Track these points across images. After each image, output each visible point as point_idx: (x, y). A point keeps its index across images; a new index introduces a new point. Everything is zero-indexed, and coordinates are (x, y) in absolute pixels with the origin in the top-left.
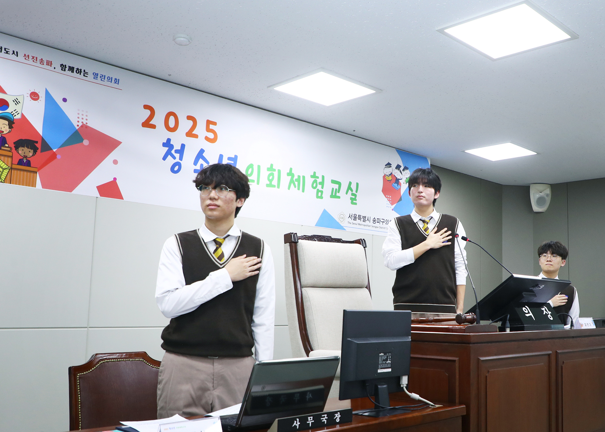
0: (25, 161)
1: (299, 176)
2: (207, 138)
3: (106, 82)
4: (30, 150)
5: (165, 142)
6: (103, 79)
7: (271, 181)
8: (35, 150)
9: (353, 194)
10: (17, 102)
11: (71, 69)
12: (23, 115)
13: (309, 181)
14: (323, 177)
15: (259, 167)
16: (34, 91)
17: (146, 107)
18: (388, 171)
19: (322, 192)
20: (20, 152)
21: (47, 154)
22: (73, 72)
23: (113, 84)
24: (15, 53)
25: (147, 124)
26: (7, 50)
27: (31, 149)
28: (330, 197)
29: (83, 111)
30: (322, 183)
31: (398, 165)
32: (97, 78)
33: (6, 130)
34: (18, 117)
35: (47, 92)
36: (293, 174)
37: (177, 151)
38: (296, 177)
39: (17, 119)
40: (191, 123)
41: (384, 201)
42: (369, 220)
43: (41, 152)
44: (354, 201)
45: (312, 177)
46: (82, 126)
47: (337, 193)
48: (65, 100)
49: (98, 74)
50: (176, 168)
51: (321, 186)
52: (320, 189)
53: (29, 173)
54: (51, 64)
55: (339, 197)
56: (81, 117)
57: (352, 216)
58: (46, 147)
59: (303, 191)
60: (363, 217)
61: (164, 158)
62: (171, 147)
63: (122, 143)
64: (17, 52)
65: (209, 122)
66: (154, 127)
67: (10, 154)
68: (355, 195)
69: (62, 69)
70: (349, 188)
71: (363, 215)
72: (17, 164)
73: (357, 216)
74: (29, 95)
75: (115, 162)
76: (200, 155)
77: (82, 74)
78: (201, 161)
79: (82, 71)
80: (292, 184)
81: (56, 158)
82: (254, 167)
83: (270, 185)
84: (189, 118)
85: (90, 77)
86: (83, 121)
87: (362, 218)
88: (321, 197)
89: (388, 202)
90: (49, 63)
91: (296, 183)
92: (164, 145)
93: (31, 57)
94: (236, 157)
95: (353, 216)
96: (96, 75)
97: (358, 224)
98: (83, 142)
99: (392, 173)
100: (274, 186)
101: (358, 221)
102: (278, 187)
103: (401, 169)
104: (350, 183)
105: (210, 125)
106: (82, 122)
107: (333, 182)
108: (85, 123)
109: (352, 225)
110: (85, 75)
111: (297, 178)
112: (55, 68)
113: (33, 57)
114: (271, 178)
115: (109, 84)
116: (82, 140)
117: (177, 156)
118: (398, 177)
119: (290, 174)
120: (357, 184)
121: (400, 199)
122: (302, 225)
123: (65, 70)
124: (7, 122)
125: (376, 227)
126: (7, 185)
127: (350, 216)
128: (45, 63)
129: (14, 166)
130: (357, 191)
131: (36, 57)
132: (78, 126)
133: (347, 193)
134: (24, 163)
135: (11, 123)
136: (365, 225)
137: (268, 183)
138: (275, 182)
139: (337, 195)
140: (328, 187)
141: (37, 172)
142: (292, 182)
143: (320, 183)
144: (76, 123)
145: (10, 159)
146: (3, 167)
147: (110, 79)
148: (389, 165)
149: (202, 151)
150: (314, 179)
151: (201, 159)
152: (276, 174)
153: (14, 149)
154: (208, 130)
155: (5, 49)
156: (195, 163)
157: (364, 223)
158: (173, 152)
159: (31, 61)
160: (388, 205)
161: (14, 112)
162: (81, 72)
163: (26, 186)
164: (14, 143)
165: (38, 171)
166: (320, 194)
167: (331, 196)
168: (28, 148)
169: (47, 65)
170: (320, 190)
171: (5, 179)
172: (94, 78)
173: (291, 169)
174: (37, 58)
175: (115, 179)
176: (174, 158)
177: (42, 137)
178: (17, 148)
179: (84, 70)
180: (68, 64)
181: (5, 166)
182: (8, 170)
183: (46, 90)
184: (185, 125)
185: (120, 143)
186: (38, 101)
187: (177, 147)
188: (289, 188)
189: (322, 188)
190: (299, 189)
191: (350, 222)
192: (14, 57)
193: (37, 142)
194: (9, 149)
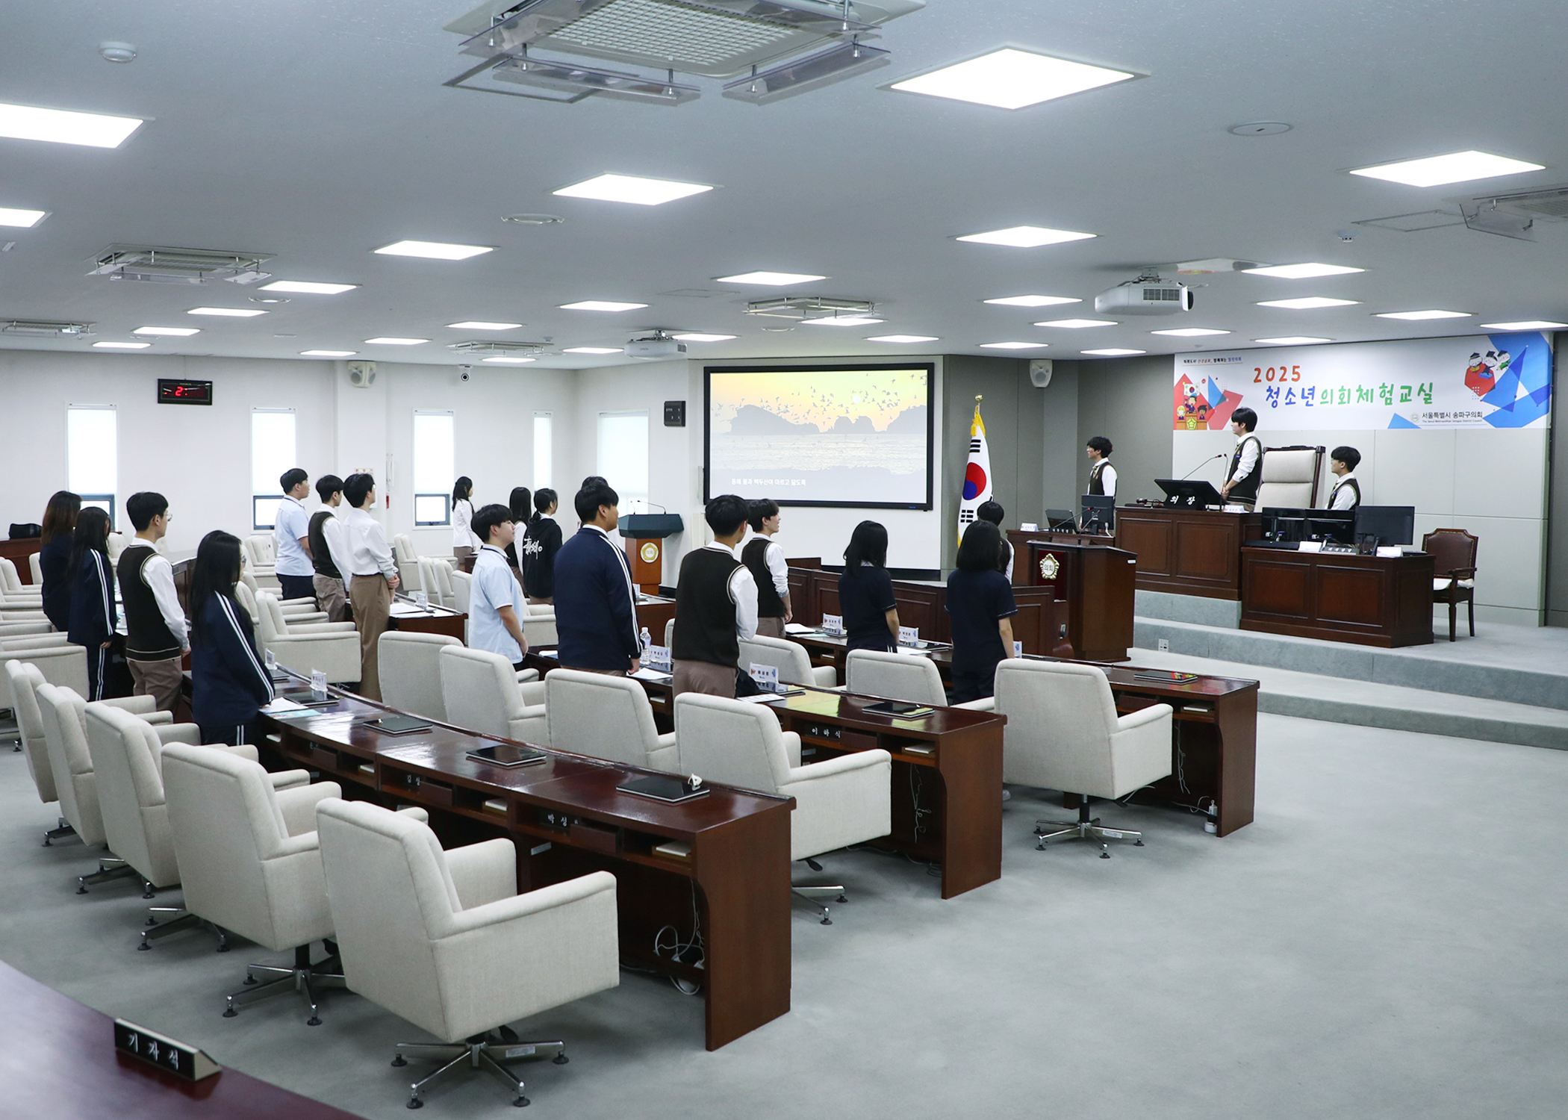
1: (1368, 390)
2: (1293, 379)
3: (1236, 361)
7: (1342, 399)
9: (1426, 395)
10: (1197, 387)
13: (1377, 392)
14: (1392, 385)
17: (1256, 370)
18: (1476, 362)
19: (1391, 399)
25: (1257, 380)
30: (1391, 392)
31: (1489, 352)
34: (1198, 394)
35: (1209, 377)
37: (1275, 393)
38: (1365, 391)
40: (1283, 371)
41: (1469, 393)
44: (1429, 401)
45: (1380, 388)
50: (1275, 404)
52: (1389, 397)
55: (1411, 400)
58: (1211, 408)
59: (1372, 402)
61: (1267, 400)
62: (1272, 391)
65: (1295, 367)
66: (1260, 381)
68: (1430, 395)
70: (1421, 389)
71: (1439, 412)
76: (1290, 392)
78: (1290, 396)
80: (1361, 399)
83: (1342, 402)
84: (1282, 368)
85: (1227, 360)
89: (1475, 394)
90: (1209, 361)
91: (1365, 397)
92: (1268, 391)
94: (1314, 387)
99: (1481, 363)
100: (1345, 403)
101: (1434, 419)
102: (1348, 403)
103: (1496, 355)
104: (1423, 385)
107: (1402, 387)
114: (1342, 397)
116: (1225, 399)
117: (1275, 396)
118: (1489, 365)
119: (1360, 389)
120: (1431, 384)
121: (1494, 388)
124: (1193, 399)
125: (1458, 422)
130: (1430, 391)
133: (1419, 395)
134: (1202, 418)
135: (1196, 398)
137: (1340, 401)
140: (1398, 392)
142: (1361, 396)
143: (1388, 392)
144: (1222, 391)
147: (1236, 359)
148: (1476, 355)
149: (1290, 389)
152: (1346, 393)
154: (1294, 373)
158: (1273, 394)
160: (1474, 397)
166: (1389, 401)
176: (1273, 398)
180: (1217, 358)
184: (1279, 373)
187: (1275, 390)
188: (1358, 402)
189: (1391, 395)
190: (1367, 400)
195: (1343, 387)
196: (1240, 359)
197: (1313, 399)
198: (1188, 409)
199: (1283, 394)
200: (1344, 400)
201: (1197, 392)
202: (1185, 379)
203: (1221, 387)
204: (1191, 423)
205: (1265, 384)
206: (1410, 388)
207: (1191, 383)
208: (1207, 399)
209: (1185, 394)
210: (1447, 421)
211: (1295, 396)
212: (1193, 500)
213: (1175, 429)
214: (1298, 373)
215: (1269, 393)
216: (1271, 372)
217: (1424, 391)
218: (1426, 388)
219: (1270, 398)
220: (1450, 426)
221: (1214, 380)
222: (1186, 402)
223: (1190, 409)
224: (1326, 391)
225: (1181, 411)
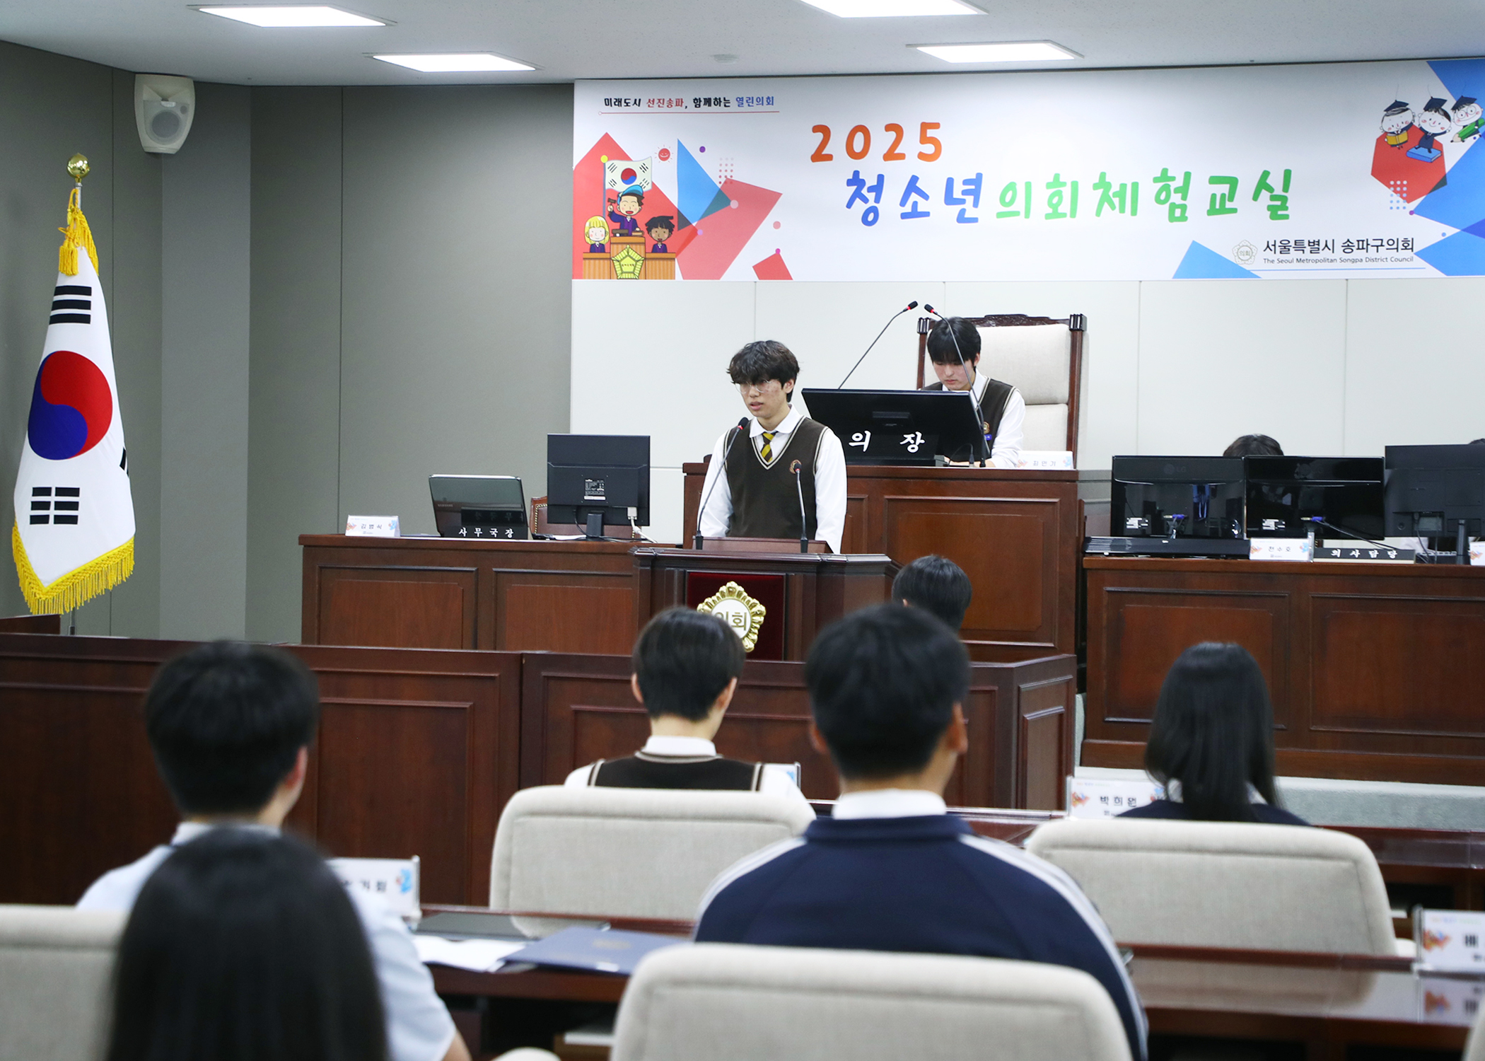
0: (660, 246)
1: (1123, 186)
2: (922, 156)
3: (756, 107)
4: (665, 230)
5: (851, 178)
6: (751, 104)
7: (1055, 207)
8: (670, 228)
9: (1273, 198)
10: (644, 168)
11: (708, 101)
12: (653, 184)
13: (1148, 190)
14: (1187, 176)
15: (1028, 186)
16: (663, 148)
20: (653, 235)
21: (686, 230)
22: (710, 105)
23: (766, 107)
24: (637, 102)
25: (820, 156)
26: (627, 101)
27: (666, 228)
28: (1208, 215)
29: (727, 159)
30: (1184, 191)
32: (742, 104)
33: (636, 209)
34: (648, 188)
36: (1109, 183)
39: (646, 192)
40: (892, 135)
42: (1331, 247)
43: (679, 229)
44: (1280, 213)
45: (1156, 180)
46: (725, 182)
47: (1227, 202)
48: (702, 149)
49: (742, 98)
51: (1180, 195)
53: (665, 262)
54: (682, 102)
55: (1234, 211)
56: (723, 168)
57: (1274, 245)
58: (684, 222)
59: (1134, 212)
60: (1309, 242)
61: (849, 205)
63: (782, 196)
64: (640, 100)
65: (925, 126)
66: (829, 157)
67: (642, 240)
68: (1284, 199)
69: (696, 106)
70: (1263, 184)
71: (1307, 237)
72: (650, 251)
73: (1292, 244)
74: (657, 155)
75: (777, 225)
77: (722, 104)
78: (914, 197)
79: (722, 100)
80: (1106, 204)
81: (697, 234)
82: (1017, 187)
85: (734, 104)
86: (726, 174)
87: (1306, 244)
88: (1183, 218)
90: (679, 102)
91: (1116, 201)
93: (656, 101)
95: (1278, 244)
96: (740, 101)
97: (1295, 260)
98: (729, 204)
101: (1294, 254)
102: (1073, 213)
104: (1266, 174)
105: (929, 131)
106: (726, 177)
107: (1214, 180)
108: (729, 177)
109: (1276, 265)
110: (727, 105)
111: (1118, 189)
112: (686, 107)
113: (659, 100)
115: (760, 108)
119: (1102, 183)
122: (1141, 281)
123: (700, 106)
124: (635, 199)
126: (642, 281)
127: (1270, 246)
128: (674, 104)
129: (648, 256)
130: (1286, 188)
131: (662, 98)
132: (720, 183)
133: (1255, 197)
134: (660, 248)
135: (640, 198)
136: (1316, 261)
137: (1050, 211)
138: (1065, 207)
139: (1227, 207)
140: (1201, 193)
141: (674, 259)
142: (1105, 199)
143: (1176, 190)
144: (718, 180)
145: (643, 247)
146: (636, 259)
147: (760, 101)
150: (1161, 184)
151: (913, 194)
152: (1067, 192)
153: (646, 232)
154: (924, 139)
155: (625, 102)
156: (903, 203)
157: (1314, 256)
158: (864, 191)
159: (655, 108)
161: (643, 183)
162: (720, 102)
163: (664, 279)
164: (646, 225)
165: (676, 256)
166: (1178, 212)
167: (1212, 211)
168: (662, 227)
169: (677, 105)
170: (1177, 203)
171: (639, 274)
172: (739, 106)
173: (1103, 175)
174: (664, 100)
175: (778, 251)
177: (678, 210)
178: (649, 230)
179: (724, 98)
180: (702, 96)
181: (638, 257)
182: (641, 262)
183: (679, 141)
184: (881, 141)
185: (779, 195)
186: (669, 159)
187: (871, 181)
188: (1098, 213)
189: (1184, 198)
190: (1122, 210)
191: (1271, 259)
192: (635, 108)
193: (672, 218)
194: (640, 234)
195: (1057, 176)
196: (770, 101)
197: (976, 204)
198: (617, 225)
199: (893, 191)
200: (1061, 210)
201: (643, 181)
202: (608, 146)
203: (716, 169)
204: (628, 260)
205: (843, 166)
206: (1233, 182)
207: (625, 157)
208: (674, 200)
209: (608, 186)
210: (1325, 260)
211: (926, 197)
212: (919, 441)
213: (578, 275)
214: (934, 141)
215: (854, 188)
216: (859, 140)
217: (1270, 189)
218: (1276, 181)
219: (858, 201)
220: (1331, 269)
221: (694, 152)
222: (610, 208)
223: (624, 225)
224: (1011, 187)
225: (597, 230)
